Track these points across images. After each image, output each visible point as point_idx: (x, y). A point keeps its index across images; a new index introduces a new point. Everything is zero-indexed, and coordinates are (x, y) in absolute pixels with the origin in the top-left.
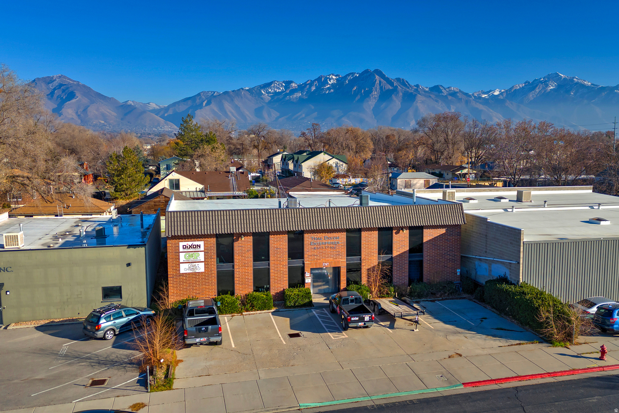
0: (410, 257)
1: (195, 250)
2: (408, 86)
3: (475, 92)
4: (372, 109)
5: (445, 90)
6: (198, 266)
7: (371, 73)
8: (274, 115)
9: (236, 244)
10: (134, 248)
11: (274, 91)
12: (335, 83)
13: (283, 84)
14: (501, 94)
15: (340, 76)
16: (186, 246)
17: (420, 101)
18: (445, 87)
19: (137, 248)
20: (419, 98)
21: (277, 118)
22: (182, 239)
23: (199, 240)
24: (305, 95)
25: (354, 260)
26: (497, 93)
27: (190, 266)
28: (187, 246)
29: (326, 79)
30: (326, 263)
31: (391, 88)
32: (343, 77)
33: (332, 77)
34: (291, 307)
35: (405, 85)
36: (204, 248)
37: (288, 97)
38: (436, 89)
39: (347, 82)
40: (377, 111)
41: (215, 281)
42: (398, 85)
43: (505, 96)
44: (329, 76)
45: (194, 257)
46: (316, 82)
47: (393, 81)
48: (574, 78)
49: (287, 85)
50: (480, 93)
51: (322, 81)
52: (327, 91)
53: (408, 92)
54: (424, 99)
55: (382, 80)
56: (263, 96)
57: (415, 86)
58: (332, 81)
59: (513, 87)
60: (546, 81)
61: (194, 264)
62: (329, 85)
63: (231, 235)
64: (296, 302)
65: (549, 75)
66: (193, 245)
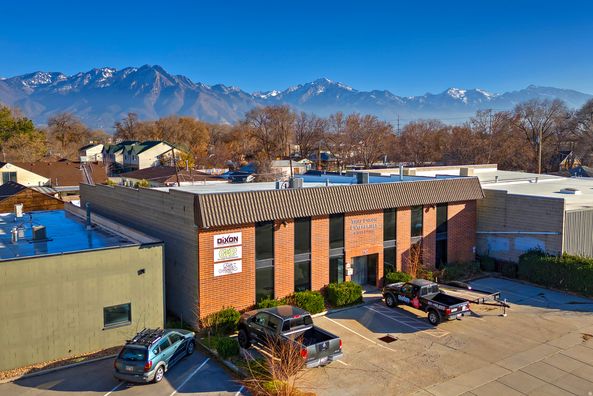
0: (437, 237)
1: (231, 245)
2: (190, 83)
3: (255, 93)
4: (153, 105)
5: (227, 89)
6: (235, 265)
7: (151, 69)
8: (39, 109)
9: (277, 233)
10: (149, 248)
11: (38, 83)
12: (110, 77)
13: (49, 75)
14: (278, 95)
15: (117, 70)
16: (221, 239)
17: (203, 99)
18: (227, 87)
19: (152, 248)
20: (203, 96)
21: (43, 113)
22: (217, 230)
23: (237, 230)
24: (77, 88)
25: (390, 244)
26: (274, 94)
27: (225, 266)
28: (223, 240)
29: (100, 73)
30: (365, 249)
31: (172, 84)
32: (119, 71)
33: (107, 71)
34: (342, 306)
35: (187, 83)
36: (242, 241)
37: (55, 89)
38: (218, 88)
39: (125, 76)
40: (158, 107)
41: (253, 282)
42: (180, 82)
43: (281, 97)
44: (104, 69)
45: (230, 254)
46: (89, 75)
47: (174, 78)
48: (339, 83)
49: (54, 76)
50: (259, 93)
51: (95, 74)
52: (102, 85)
53: (190, 89)
54: (207, 97)
55: (163, 76)
56: (24, 88)
57: (196, 84)
58: (107, 75)
59: (288, 89)
60: (315, 86)
61: (231, 262)
62: (105, 78)
63: (272, 222)
64: (348, 299)
65: (318, 79)
66: (230, 238)
